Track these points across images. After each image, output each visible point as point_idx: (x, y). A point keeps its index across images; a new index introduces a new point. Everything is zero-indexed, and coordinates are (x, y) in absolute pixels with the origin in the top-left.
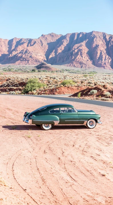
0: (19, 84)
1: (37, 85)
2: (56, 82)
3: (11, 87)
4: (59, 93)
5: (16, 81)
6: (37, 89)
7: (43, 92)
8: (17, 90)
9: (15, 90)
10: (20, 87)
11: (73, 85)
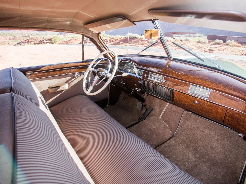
0: (49, 40)
1: (58, 39)
2: (69, 38)
3: (44, 42)
4: (71, 43)
5: (47, 38)
6: (58, 41)
7: (62, 43)
8: (48, 43)
9: (47, 43)
10: (49, 41)
11: (78, 38)
